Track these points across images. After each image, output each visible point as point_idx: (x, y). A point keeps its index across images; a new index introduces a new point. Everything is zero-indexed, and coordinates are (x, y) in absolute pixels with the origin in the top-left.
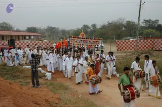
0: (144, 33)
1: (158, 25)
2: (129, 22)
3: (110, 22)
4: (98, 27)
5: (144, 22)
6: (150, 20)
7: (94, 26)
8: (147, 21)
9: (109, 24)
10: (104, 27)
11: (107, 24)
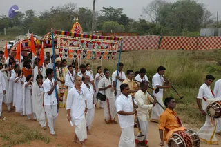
0: (104, 26)
1: (122, 16)
2: (82, 10)
3: (55, 8)
4: (37, 15)
5: (103, 11)
6: (111, 8)
7: (30, 13)
8: (108, 9)
9: (54, 11)
10: (46, 15)
11: (50, 11)
